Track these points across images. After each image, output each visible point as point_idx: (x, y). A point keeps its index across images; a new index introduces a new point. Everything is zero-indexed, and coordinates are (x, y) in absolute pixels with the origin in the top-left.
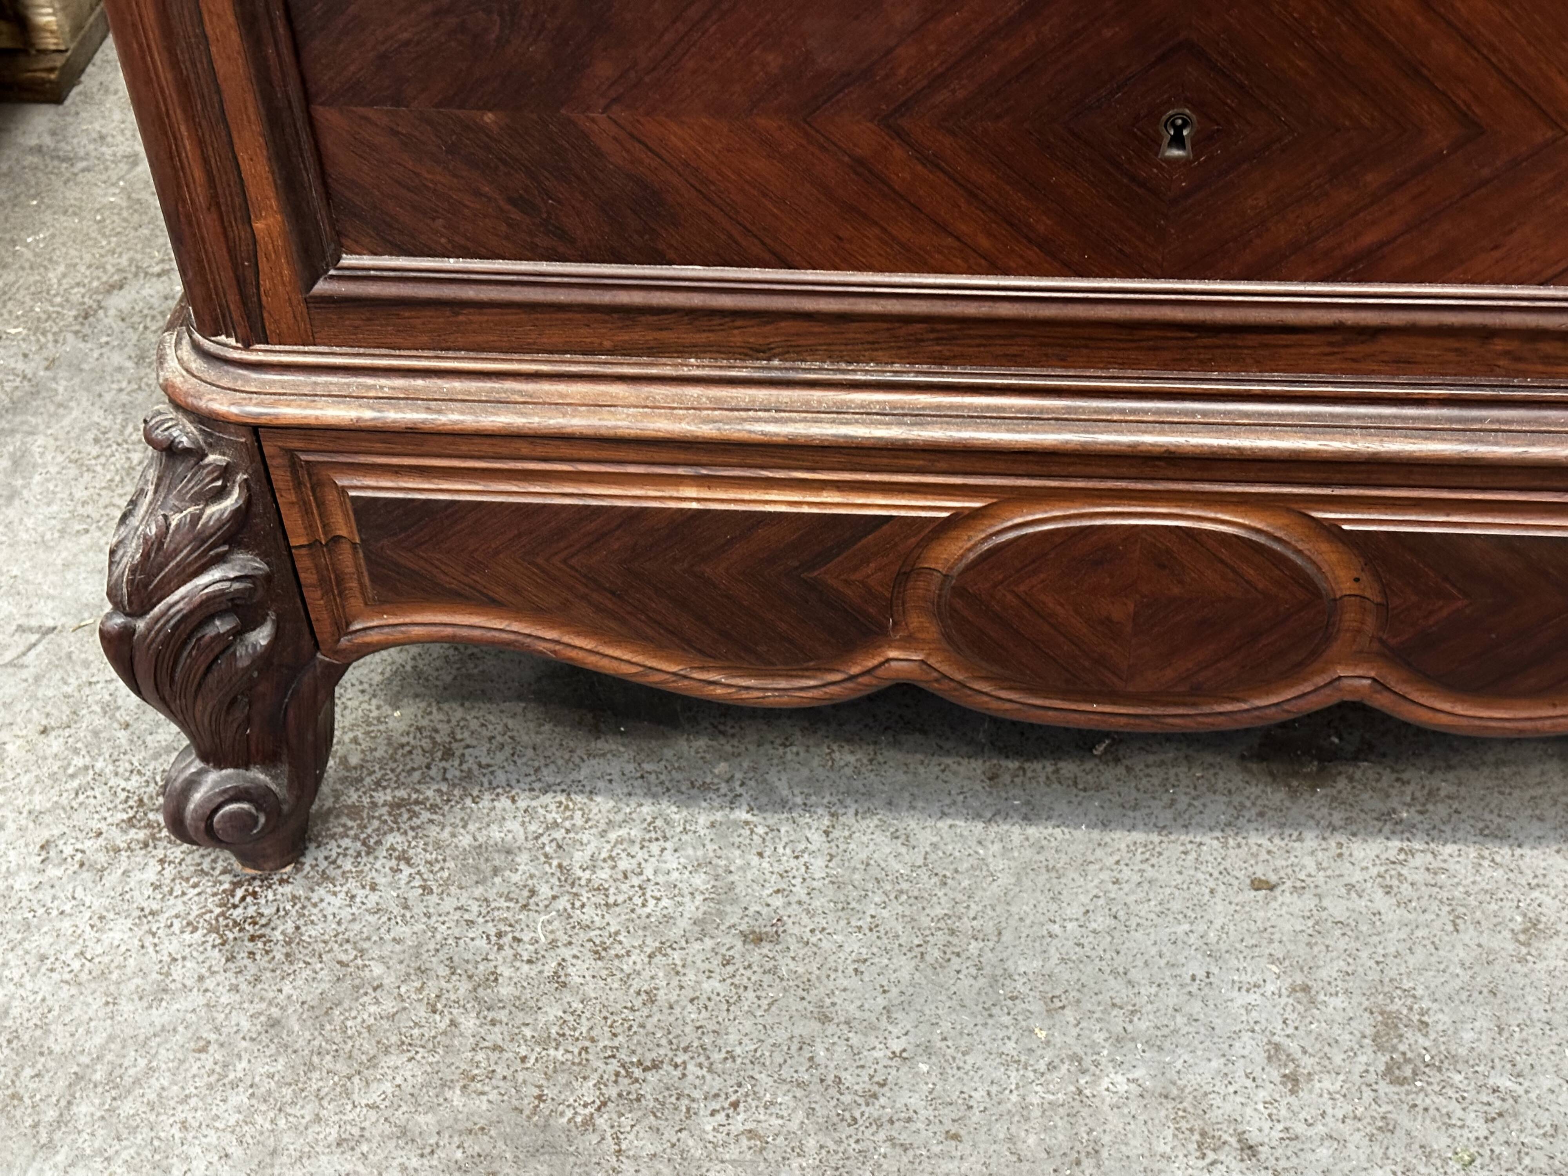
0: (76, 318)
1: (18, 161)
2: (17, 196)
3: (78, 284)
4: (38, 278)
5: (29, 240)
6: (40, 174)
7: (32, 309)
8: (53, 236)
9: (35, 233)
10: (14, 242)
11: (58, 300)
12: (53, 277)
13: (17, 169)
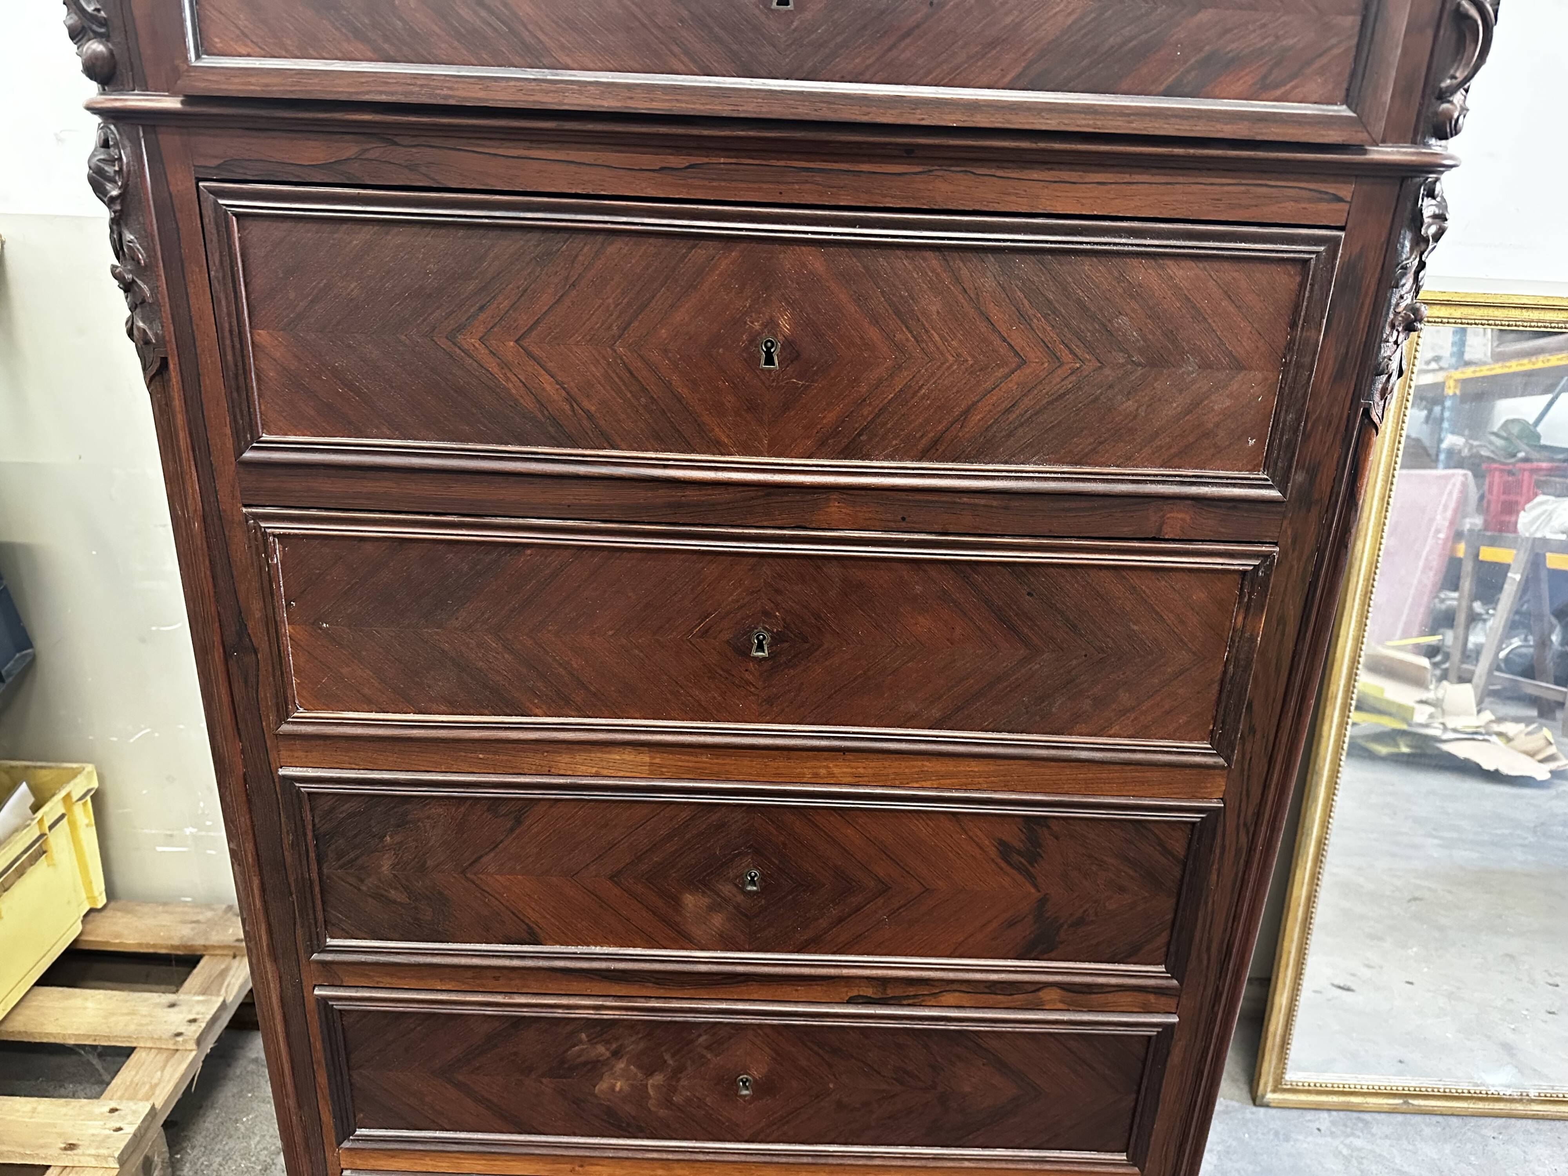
0: (261, 1170)
1: (245, 1068)
2: (242, 1091)
3: (264, 1149)
4: (245, 1144)
5: (244, 1119)
6: (255, 1076)
7: (240, 1166)
8: (256, 1117)
9: (248, 1115)
10: (236, 1121)
11: (253, 1159)
12: (252, 1144)
13: (244, 1073)
